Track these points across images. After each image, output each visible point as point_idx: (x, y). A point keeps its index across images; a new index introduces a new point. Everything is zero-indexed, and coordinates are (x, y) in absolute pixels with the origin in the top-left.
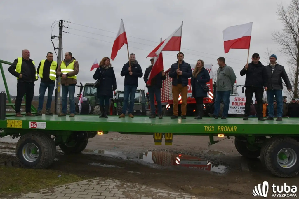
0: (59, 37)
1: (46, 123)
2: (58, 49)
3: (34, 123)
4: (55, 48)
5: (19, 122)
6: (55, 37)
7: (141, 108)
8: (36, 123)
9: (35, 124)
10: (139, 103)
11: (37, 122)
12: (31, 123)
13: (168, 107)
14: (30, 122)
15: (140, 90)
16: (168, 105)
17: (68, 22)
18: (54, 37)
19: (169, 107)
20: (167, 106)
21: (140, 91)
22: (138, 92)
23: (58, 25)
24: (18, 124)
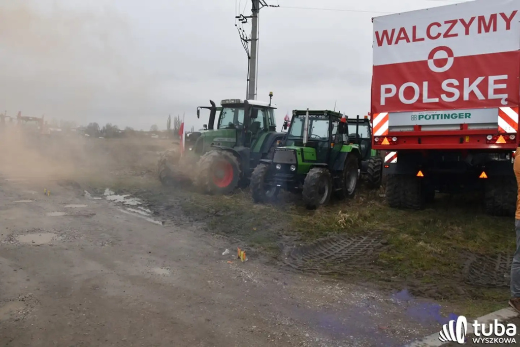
0: (252, 17)
2: (251, 40)
13: (392, 159)
15: (305, 112)
16: (393, 154)
19: (395, 161)
20: (387, 158)
21: (307, 113)
22: (314, 116)
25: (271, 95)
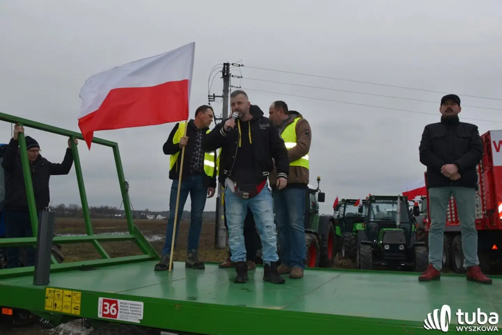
0: (222, 97)
1: (142, 304)
2: (221, 119)
3: (111, 303)
4: (216, 117)
5: (74, 297)
6: (216, 98)
7: (401, 240)
8: (116, 302)
9: (115, 305)
10: (395, 226)
11: (119, 301)
12: (104, 301)
14: (101, 299)
17: (240, 66)
18: (214, 96)
23: (222, 73)
24: (71, 303)
25: (319, 180)
